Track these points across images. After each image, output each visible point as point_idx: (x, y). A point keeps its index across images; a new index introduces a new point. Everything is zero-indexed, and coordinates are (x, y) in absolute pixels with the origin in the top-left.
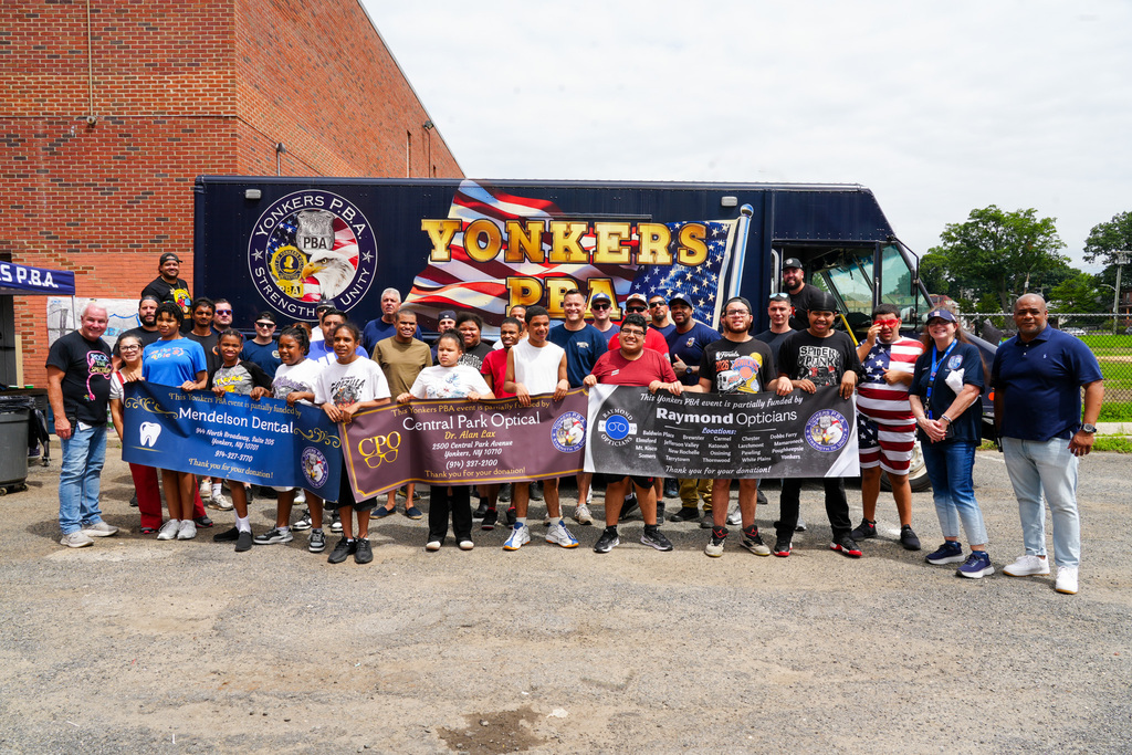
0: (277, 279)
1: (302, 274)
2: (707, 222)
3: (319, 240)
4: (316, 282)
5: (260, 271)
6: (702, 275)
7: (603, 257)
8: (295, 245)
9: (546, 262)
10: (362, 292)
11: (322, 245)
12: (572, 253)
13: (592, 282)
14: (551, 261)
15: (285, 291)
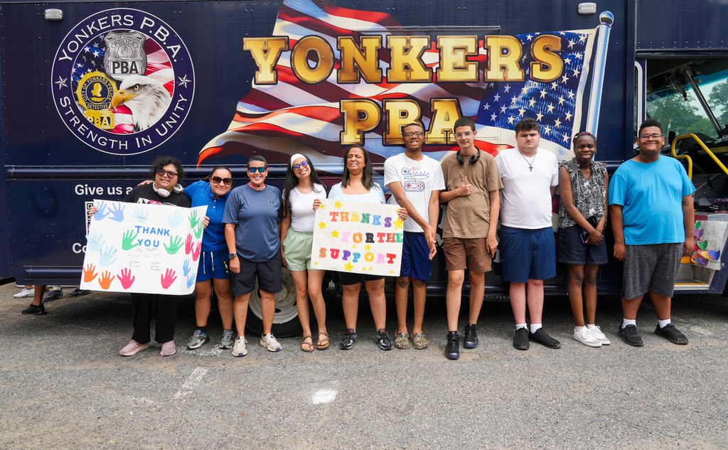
0: (84, 109)
1: (112, 103)
2: (562, 33)
3: (130, 64)
4: (128, 111)
5: (65, 101)
6: (558, 92)
7: (447, 74)
8: (103, 71)
9: (384, 82)
10: (179, 121)
11: (133, 70)
12: (413, 71)
13: (435, 103)
14: (389, 81)
15: (93, 122)
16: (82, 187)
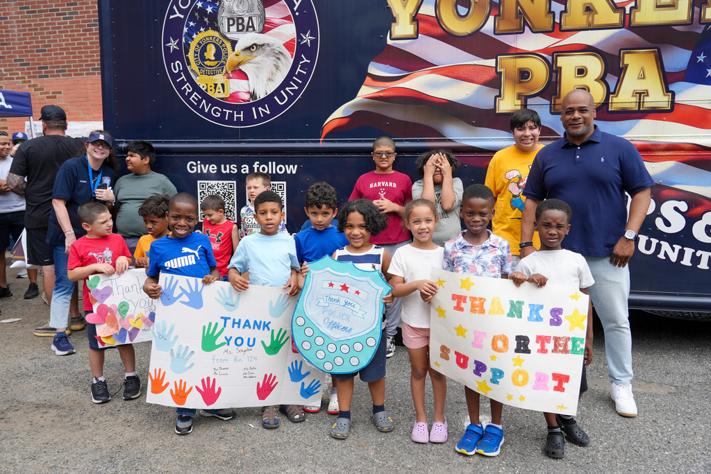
0: (197, 75)
1: (226, 67)
3: (246, 19)
4: (244, 76)
7: (647, 15)
8: (217, 29)
9: (556, 29)
10: (301, 86)
11: (250, 27)
13: (626, 55)
14: (564, 27)
15: (206, 90)
16: (195, 164)
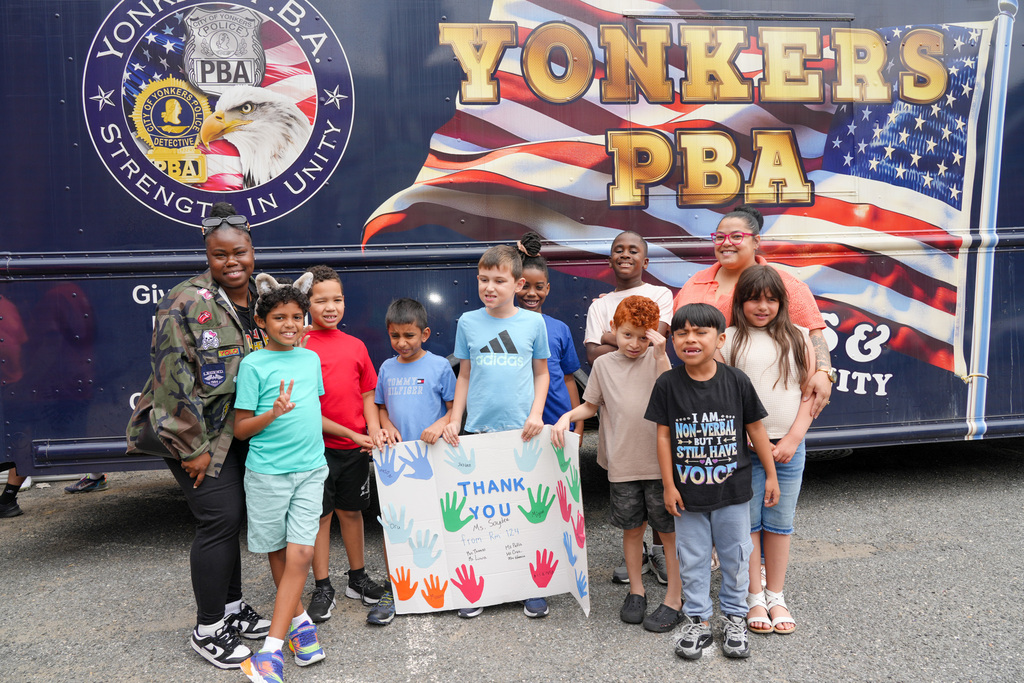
0: (149, 147)
1: (201, 136)
2: (945, 26)
3: (234, 65)
4: (232, 150)
5: (111, 132)
6: (941, 120)
7: (776, 90)
9: (676, 101)
10: (327, 167)
11: (240, 76)
12: (722, 83)
13: (759, 136)
14: (685, 99)
15: (166, 171)
16: (147, 289)
